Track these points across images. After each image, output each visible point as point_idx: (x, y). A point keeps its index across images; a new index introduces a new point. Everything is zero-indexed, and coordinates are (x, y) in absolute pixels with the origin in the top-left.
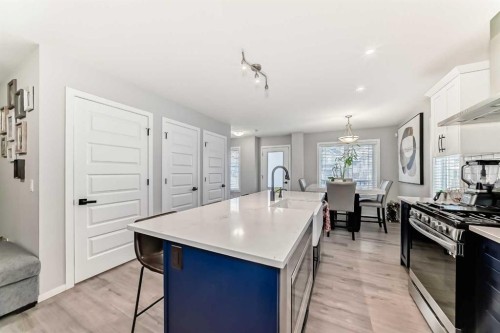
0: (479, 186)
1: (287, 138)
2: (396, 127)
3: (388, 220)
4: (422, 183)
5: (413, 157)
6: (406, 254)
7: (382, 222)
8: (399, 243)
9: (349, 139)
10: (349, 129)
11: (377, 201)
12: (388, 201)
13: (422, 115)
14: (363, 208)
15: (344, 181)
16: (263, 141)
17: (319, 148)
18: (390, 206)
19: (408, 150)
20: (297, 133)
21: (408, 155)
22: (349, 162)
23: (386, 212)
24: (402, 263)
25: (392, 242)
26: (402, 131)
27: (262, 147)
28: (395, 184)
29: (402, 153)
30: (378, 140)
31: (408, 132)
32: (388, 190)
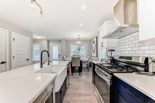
0: (111, 57)
1: (60, 41)
2: (91, 40)
3: (89, 67)
4: (97, 56)
5: (95, 49)
6: (94, 79)
7: (88, 68)
8: (92, 74)
9: (79, 43)
10: (79, 39)
11: (86, 62)
12: (89, 62)
13: (97, 37)
14: (83, 65)
15: (78, 56)
16: (50, 42)
17: (71, 46)
18: (90, 63)
19: (94, 47)
20: (63, 40)
21: (94, 48)
22: (79, 50)
23: (89, 65)
24: (93, 82)
25: (90, 74)
26: (92, 42)
27: (50, 44)
28: (91, 57)
29: (92, 48)
30: (87, 44)
31: (94, 42)
32: (89, 59)
